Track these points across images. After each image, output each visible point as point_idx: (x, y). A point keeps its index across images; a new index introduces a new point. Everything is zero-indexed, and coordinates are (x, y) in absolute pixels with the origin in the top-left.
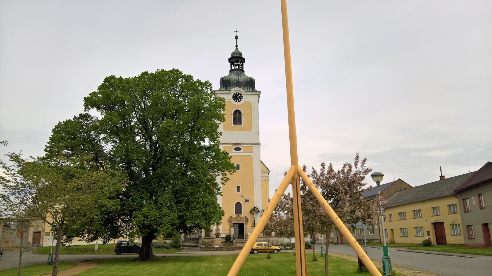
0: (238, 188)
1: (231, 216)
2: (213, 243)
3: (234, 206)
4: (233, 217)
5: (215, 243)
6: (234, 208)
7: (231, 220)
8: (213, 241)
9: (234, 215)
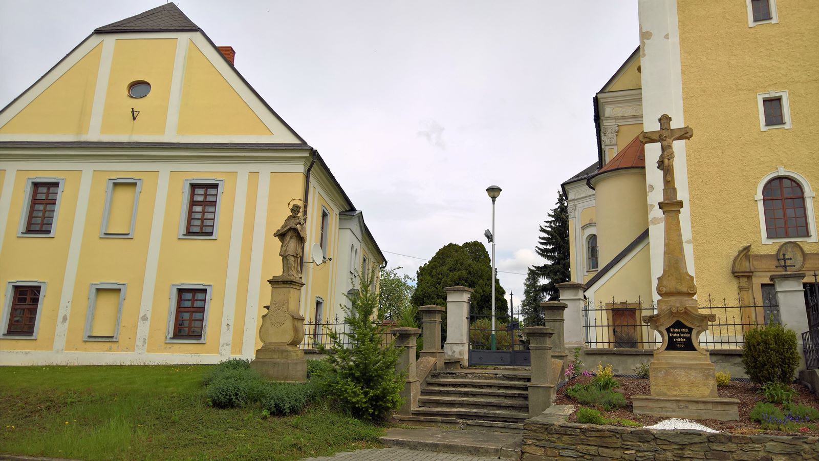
0: (773, 106)
1: (747, 248)
2: (646, 390)
3: (760, 196)
4: (755, 250)
5: (657, 385)
6: (761, 205)
7: (745, 266)
8: (645, 376)
9: (766, 245)
